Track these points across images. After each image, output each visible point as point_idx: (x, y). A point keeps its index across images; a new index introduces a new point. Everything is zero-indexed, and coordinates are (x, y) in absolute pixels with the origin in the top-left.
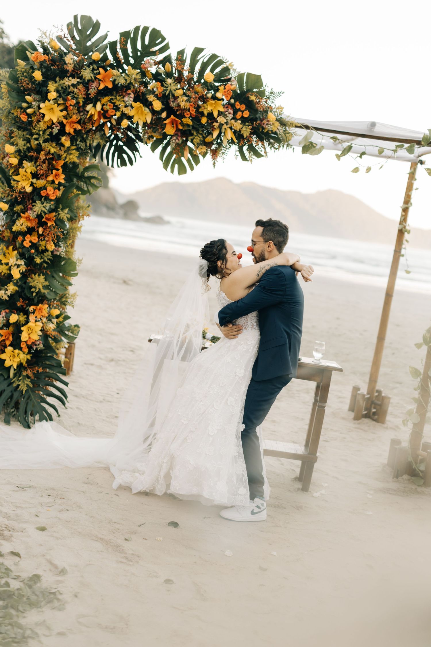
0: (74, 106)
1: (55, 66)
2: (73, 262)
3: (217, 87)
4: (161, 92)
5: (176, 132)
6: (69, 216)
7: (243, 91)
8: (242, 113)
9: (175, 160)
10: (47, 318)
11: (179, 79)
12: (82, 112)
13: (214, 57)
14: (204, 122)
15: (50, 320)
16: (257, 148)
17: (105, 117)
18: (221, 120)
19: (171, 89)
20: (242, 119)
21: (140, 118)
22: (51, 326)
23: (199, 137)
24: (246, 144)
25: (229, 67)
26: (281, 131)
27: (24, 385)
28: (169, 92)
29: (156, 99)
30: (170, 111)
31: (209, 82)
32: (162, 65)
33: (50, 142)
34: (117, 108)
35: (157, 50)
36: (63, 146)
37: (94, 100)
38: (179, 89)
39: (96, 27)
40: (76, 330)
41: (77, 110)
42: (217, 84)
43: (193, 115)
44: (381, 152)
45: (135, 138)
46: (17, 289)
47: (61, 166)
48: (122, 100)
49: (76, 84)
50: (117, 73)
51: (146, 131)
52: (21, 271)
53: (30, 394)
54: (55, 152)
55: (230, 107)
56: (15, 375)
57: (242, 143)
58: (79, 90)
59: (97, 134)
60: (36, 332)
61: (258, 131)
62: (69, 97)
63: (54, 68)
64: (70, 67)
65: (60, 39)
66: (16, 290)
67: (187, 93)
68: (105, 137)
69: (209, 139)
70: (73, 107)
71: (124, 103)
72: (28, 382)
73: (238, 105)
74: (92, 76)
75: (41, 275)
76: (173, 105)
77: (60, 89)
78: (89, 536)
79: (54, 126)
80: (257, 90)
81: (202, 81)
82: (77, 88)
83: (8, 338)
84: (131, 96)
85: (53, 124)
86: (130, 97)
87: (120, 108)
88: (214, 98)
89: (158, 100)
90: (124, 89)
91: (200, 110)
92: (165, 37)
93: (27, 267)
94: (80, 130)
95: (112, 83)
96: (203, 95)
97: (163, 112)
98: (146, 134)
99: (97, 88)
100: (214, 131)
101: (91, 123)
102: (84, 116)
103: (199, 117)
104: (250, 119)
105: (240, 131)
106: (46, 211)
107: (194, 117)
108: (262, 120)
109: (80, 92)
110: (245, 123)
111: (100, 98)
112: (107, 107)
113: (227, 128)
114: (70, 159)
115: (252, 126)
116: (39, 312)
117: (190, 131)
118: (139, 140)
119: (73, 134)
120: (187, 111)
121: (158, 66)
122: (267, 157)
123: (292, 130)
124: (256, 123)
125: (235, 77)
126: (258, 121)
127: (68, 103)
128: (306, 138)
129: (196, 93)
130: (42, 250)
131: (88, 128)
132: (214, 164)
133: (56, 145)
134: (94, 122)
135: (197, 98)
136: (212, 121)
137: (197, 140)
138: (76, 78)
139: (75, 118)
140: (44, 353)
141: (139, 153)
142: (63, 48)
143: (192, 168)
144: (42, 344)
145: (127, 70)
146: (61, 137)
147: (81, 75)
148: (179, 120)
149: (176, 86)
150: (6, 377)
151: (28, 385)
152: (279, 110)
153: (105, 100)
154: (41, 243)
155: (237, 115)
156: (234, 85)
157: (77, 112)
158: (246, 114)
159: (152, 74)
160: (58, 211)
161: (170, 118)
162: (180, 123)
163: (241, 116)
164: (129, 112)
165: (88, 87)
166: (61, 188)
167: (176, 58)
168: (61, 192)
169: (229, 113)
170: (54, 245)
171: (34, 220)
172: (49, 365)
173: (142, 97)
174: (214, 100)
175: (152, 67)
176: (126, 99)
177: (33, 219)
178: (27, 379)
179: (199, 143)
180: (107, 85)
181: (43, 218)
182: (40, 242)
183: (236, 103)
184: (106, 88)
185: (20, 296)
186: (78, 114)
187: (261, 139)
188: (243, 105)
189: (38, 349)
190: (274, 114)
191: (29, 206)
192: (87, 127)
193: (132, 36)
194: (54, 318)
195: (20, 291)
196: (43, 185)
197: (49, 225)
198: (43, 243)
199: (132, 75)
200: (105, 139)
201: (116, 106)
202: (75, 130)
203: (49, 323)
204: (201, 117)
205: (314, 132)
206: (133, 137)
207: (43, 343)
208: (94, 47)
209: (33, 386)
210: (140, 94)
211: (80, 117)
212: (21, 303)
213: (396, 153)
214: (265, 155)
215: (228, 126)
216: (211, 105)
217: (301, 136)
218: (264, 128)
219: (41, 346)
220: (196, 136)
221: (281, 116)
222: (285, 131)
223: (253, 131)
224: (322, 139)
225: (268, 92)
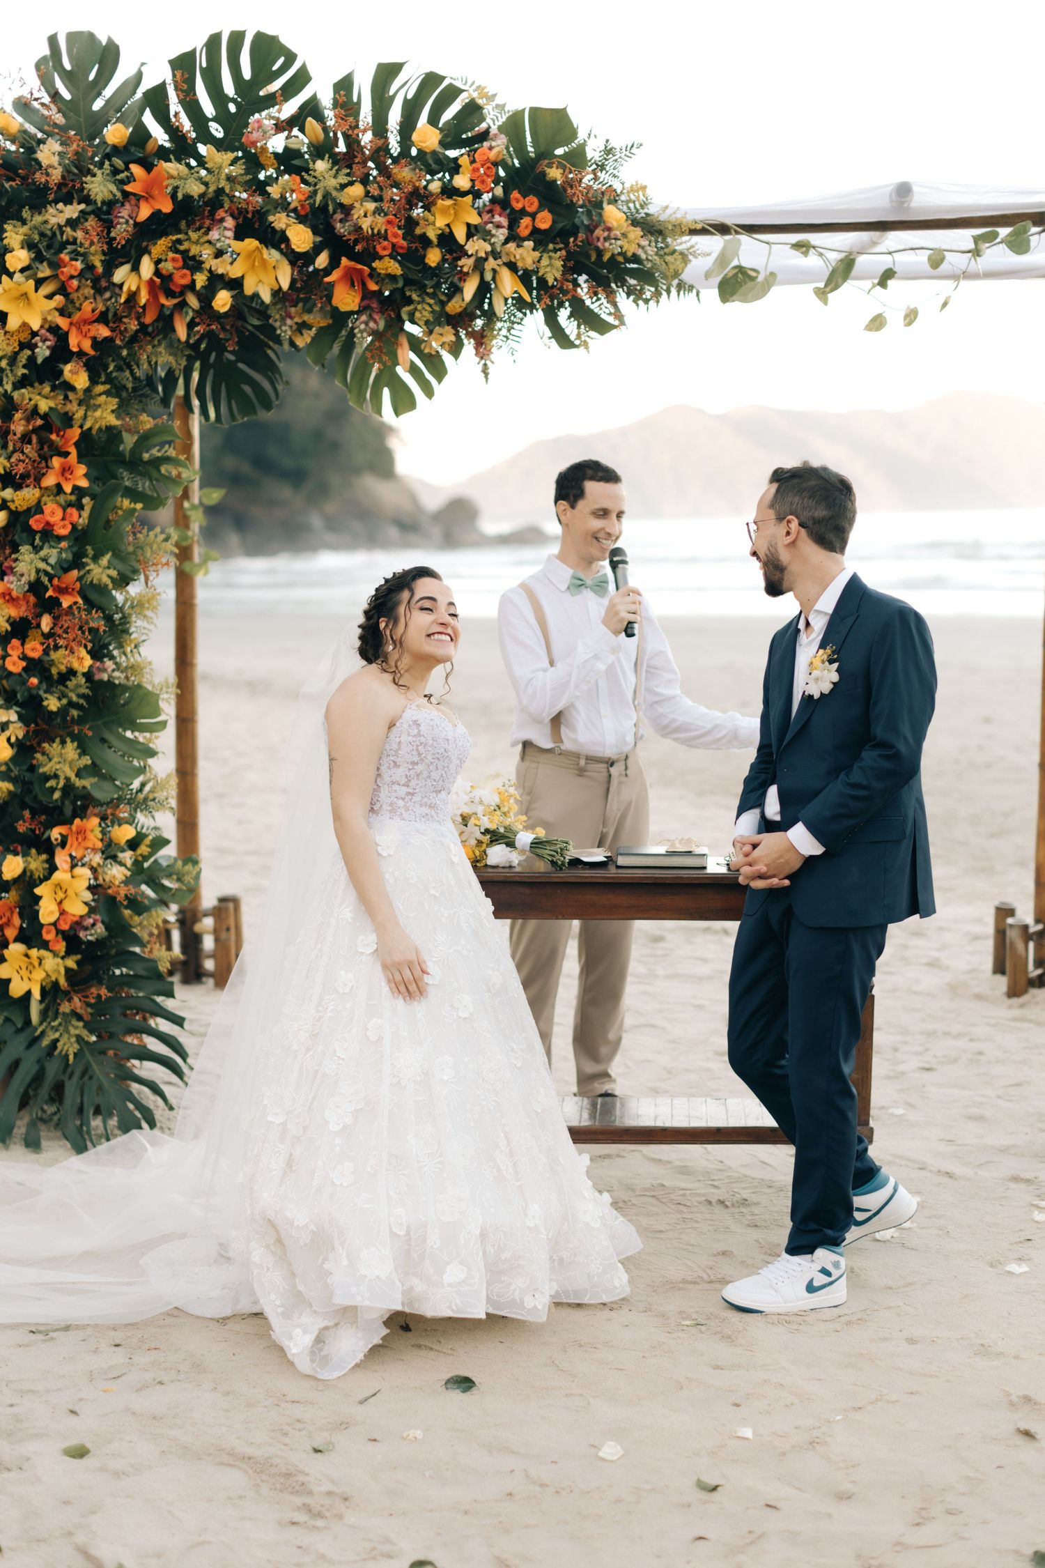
0: (81, 275)
1: (14, 180)
2: (149, 693)
3: (456, 159)
4: (305, 200)
5: (366, 302)
6: (114, 573)
7: (527, 160)
9: (378, 375)
10: (103, 852)
11: (349, 159)
12: (106, 289)
13: (431, 80)
14: (434, 262)
15: (114, 858)
16: (594, 307)
17: (170, 294)
18: (476, 248)
19: (326, 188)
20: (537, 236)
21: (260, 281)
22: (116, 873)
23: (428, 304)
24: (561, 302)
25: (480, 102)
26: (651, 251)
27: (69, 1039)
28: (324, 196)
29: (295, 221)
30: (337, 246)
31: (429, 151)
32: (298, 127)
33: (36, 384)
34: (194, 264)
35: (279, 91)
36: (73, 388)
37: (133, 252)
38: (351, 183)
39: (108, 56)
40: (188, 873)
41: (93, 288)
42: (452, 154)
43: (402, 248)
44: (937, 260)
45: (262, 337)
46: (11, 787)
47: (76, 444)
48: (206, 238)
49: (78, 218)
50: (180, 169)
52: (13, 739)
53: (88, 1063)
54: (51, 408)
55: (498, 208)
56: (44, 1014)
57: (545, 300)
58: (87, 232)
59: (156, 342)
60: (76, 894)
61: (588, 262)
62: (65, 256)
63: (11, 186)
64: (53, 176)
65: (23, 106)
66: (10, 792)
67: (374, 191)
68: (181, 347)
69: (454, 306)
70: (80, 282)
71: (210, 246)
72: (78, 1029)
74: (113, 188)
75: (68, 740)
76: (342, 231)
77: (37, 237)
78: (210, 1455)
79: (37, 338)
80: (564, 148)
81: (414, 152)
82: (81, 229)
83: (9, 920)
84: (225, 224)
85: (34, 334)
86: (225, 228)
87: (203, 262)
88: (450, 191)
89: (300, 223)
90: (205, 211)
91: (418, 231)
92: (294, 50)
93: (27, 724)
94: (109, 340)
95: (171, 198)
97: (318, 254)
98: (289, 322)
99: (134, 221)
100: (465, 281)
101: (133, 315)
102: (113, 300)
103: (417, 250)
104: (556, 231)
105: (537, 270)
106: (49, 569)
107: (403, 254)
108: (590, 230)
109: (88, 237)
110: (546, 245)
111: (147, 246)
112: (167, 267)
113: (497, 268)
114: (96, 421)
115: (567, 251)
116: (77, 839)
117: (402, 291)
118: (272, 340)
119: (92, 353)
120: (381, 240)
121: (290, 132)
122: (622, 327)
123: (681, 244)
124: (575, 239)
125: (498, 124)
126: (580, 234)
127: (62, 272)
128: (722, 260)
129: (398, 186)
130: (59, 673)
131: (129, 330)
132: (485, 371)
133: (52, 390)
134: (141, 310)
135: (405, 200)
136: (454, 255)
137: (426, 312)
138: (75, 204)
139: (90, 308)
140: (111, 947)
141: (281, 373)
142: (32, 129)
143: (429, 391)
144: (103, 922)
145: (207, 157)
146: (61, 366)
147: (85, 192)
148: (366, 268)
149: (340, 177)
150: (19, 1025)
151: (79, 1039)
152: (637, 194)
153: (161, 246)
154: (54, 655)
155: (518, 227)
156: (498, 146)
157: (92, 291)
158: (545, 221)
159: (276, 155)
160: (84, 563)
161: (341, 266)
162: (371, 276)
163: (530, 228)
164: (229, 268)
165: (112, 222)
166: (86, 500)
167: (331, 102)
168: (86, 514)
169: (499, 226)
170: (88, 657)
171: (24, 596)
173: (257, 222)
174: (450, 197)
175: (271, 138)
176: (214, 235)
177: (21, 596)
178: (74, 1022)
179: (432, 319)
180: (158, 207)
181: (47, 590)
182: (52, 653)
183: (512, 196)
184: (156, 215)
185: (24, 806)
186: (98, 298)
187: (601, 281)
188: (532, 196)
189: (93, 939)
190: (622, 207)
191: (6, 564)
192: (125, 329)
193: (204, 65)
194: (123, 851)
195: (19, 790)
196: (33, 502)
197: (65, 604)
198: (58, 656)
199: (220, 168)
200: (183, 353)
201: (192, 259)
203: (110, 865)
204: (424, 249)
205: (743, 237)
207: (106, 920)
208: (112, 112)
209: (98, 1037)
210: (250, 216)
211: (104, 306)
212: (27, 824)
213: (978, 258)
214: (617, 323)
215: (499, 262)
216: (445, 211)
217: (709, 255)
218: (602, 251)
219: (99, 931)
220: (419, 303)
221: (646, 211)
222: (662, 248)
223: (571, 264)
224: (770, 253)
225: (598, 150)
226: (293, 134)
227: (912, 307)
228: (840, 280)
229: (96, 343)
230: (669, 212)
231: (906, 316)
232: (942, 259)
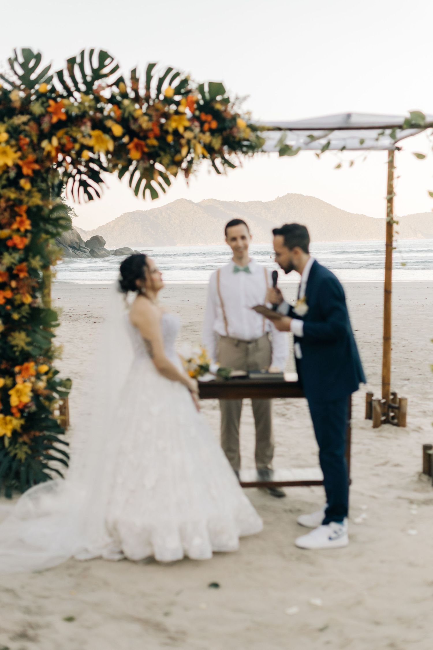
0: (28, 144)
2: (53, 312)
3: (178, 100)
4: (119, 116)
5: (142, 156)
6: (41, 264)
7: (206, 102)
8: (210, 124)
9: (145, 185)
10: (35, 377)
11: (136, 100)
12: (38, 150)
13: (170, 70)
14: (170, 140)
15: (40, 378)
16: (230, 159)
17: (63, 152)
18: (188, 135)
19: (129, 110)
20: (210, 131)
21: (100, 147)
22: (42, 385)
23: (167, 156)
24: (218, 156)
25: (188, 78)
26: (253, 137)
27: (22, 453)
28: (128, 114)
29: (115, 124)
30: (132, 134)
31: (168, 97)
32: (116, 87)
33: (9, 188)
34: (75, 140)
35: (108, 72)
36: (23, 189)
37: (48, 135)
38: (138, 109)
39: (38, 57)
40: (68, 384)
41: (32, 149)
42: (177, 98)
43: (158, 135)
44: (362, 142)
45: (98, 169)
47: (25, 212)
48: (79, 130)
49: (27, 121)
50: (68, 102)
51: (109, 161)
53: (30, 462)
54: (15, 197)
55: (195, 120)
56: (10, 443)
57: (213, 155)
58: (31, 127)
60: (26, 393)
61: (229, 141)
62: (22, 136)
64: (17, 104)
67: (147, 113)
69: (178, 158)
70: (28, 147)
71: (81, 133)
72: (25, 448)
73: (204, 117)
74: (43, 109)
75: (22, 331)
76: (134, 128)
77: (10, 129)
79: (10, 169)
80: (220, 97)
81: (162, 97)
82: (28, 126)
84: (87, 124)
85: (8, 168)
86: (87, 126)
87: (78, 139)
88: (177, 113)
89: (117, 124)
90: (78, 119)
91: (165, 129)
93: (5, 325)
94: (39, 170)
95: (65, 114)
96: (164, 111)
97: (124, 136)
98: (110, 163)
99: (50, 123)
100: (182, 148)
101: (49, 160)
102: (41, 154)
103: (164, 136)
104: (218, 129)
105: (210, 144)
106: (16, 262)
107: (159, 137)
108: (231, 128)
109: (32, 129)
110: (214, 134)
111: (55, 132)
112: (64, 141)
113: (195, 143)
114: (33, 203)
115: (222, 137)
116: (25, 371)
117: (157, 152)
118: (104, 171)
119: (32, 175)
120: (150, 132)
121: (112, 88)
124: (226, 132)
125: (195, 87)
126: (227, 130)
127: (20, 143)
128: (281, 141)
129: (157, 111)
130: (18, 304)
132: (187, 183)
133: (15, 190)
135: (159, 116)
136: (178, 138)
137: (167, 159)
138: (25, 115)
139: (31, 157)
140: (38, 415)
141: (104, 183)
144: (34, 405)
145: (79, 98)
146: (19, 180)
147: (30, 111)
148: (144, 142)
149: (134, 106)
151: (26, 453)
152: (248, 115)
153: (61, 133)
155: (204, 127)
156: (196, 96)
158: (214, 125)
159: (107, 98)
160: (29, 260)
161: (134, 141)
162: (145, 146)
163: (209, 127)
164: (88, 142)
165: (40, 123)
166: (29, 235)
167: (129, 78)
168: (29, 239)
169: (196, 126)
170: (30, 297)
171: (4, 274)
172: (45, 426)
173: (100, 123)
174: (177, 115)
175: (105, 91)
176: (83, 128)
178: (24, 446)
179: (169, 163)
180: (60, 117)
181: (14, 270)
182: (15, 296)
183: (202, 115)
184: (60, 121)
185: (3, 358)
186: (34, 153)
187: (233, 149)
188: (209, 115)
189: (31, 412)
190: (243, 120)
192: (45, 166)
193: (78, 61)
194: (43, 376)
196: (8, 235)
197: (21, 276)
198: (18, 297)
199: (85, 102)
201: (74, 138)
203: (39, 382)
204: (167, 135)
205: (289, 133)
206: (96, 168)
207: (36, 404)
208: (39, 79)
209: (32, 452)
210: (97, 121)
211: (37, 156)
212: (5, 366)
214: (239, 165)
215: (197, 141)
216: (175, 121)
217: (274, 139)
218: (235, 137)
219: (33, 408)
220: (163, 156)
221: (251, 122)
222: (257, 136)
223: (223, 142)
224: (298, 139)
225: (233, 98)
227: (352, 160)
228: (325, 149)
229: (34, 171)
230: (259, 122)
231: (350, 163)
232: (364, 141)
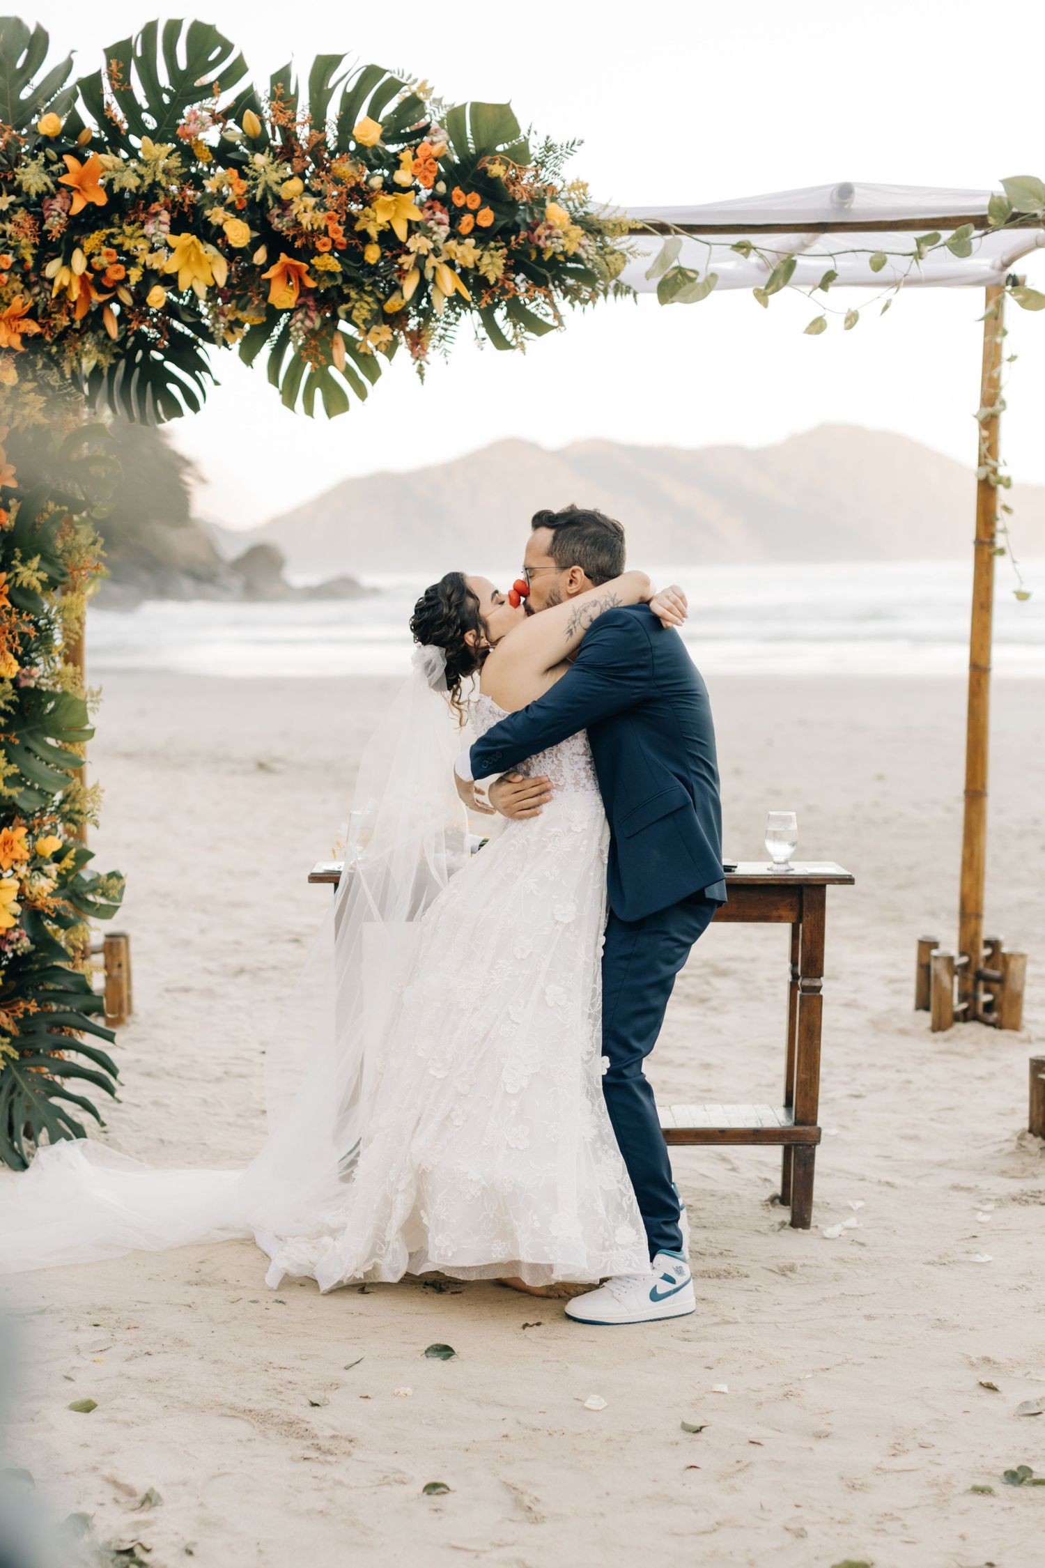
0: (11, 270)
2: (77, 701)
3: (396, 155)
4: (243, 195)
5: (302, 300)
6: (43, 576)
7: (467, 157)
8: (475, 217)
9: (311, 376)
10: (28, 865)
11: (287, 152)
12: (35, 284)
13: (372, 73)
14: (373, 259)
15: (40, 869)
16: (531, 307)
17: (101, 289)
18: (419, 245)
19: (266, 182)
20: (477, 233)
21: (195, 277)
22: (44, 885)
23: (366, 302)
24: (500, 301)
25: (421, 95)
26: (592, 251)
28: (264, 190)
29: (232, 215)
30: (276, 243)
31: (369, 145)
32: (234, 120)
34: (128, 259)
35: (214, 82)
37: (63, 247)
38: (291, 178)
39: (39, 43)
40: (113, 887)
41: (22, 282)
42: (392, 148)
43: (341, 244)
44: (878, 262)
45: (192, 335)
47: (4, 444)
48: (140, 232)
49: (7, 210)
50: (113, 161)
51: (218, 311)
53: (15, 1079)
55: (438, 205)
57: (485, 299)
58: (18, 225)
59: (85, 339)
60: (4, 906)
61: (527, 261)
67: (313, 186)
68: (110, 344)
69: (393, 305)
70: (10, 276)
71: (145, 241)
72: (4, 1045)
74: (47, 179)
76: (280, 226)
80: (505, 144)
81: (352, 146)
82: (11, 222)
84: (161, 218)
86: (161, 222)
87: (136, 257)
88: (391, 187)
89: (237, 218)
90: (139, 204)
91: (358, 227)
92: (231, 39)
94: (39, 337)
95: (105, 190)
96: (358, 184)
97: (257, 249)
98: (222, 319)
99: (67, 213)
100: (404, 278)
101: (64, 311)
102: (43, 295)
103: (356, 246)
104: (497, 229)
105: (477, 268)
107: (343, 250)
108: (532, 229)
109: (20, 229)
110: (487, 243)
111: (79, 239)
112: (101, 261)
113: (438, 266)
114: (24, 419)
115: (508, 250)
116: (4, 850)
117: (339, 289)
118: (204, 339)
119: (21, 349)
120: (321, 236)
121: (225, 124)
122: (563, 328)
123: (621, 243)
124: (517, 238)
125: (439, 119)
126: (522, 233)
128: (663, 259)
129: (337, 181)
131: (58, 326)
132: (420, 372)
134: (72, 306)
135: (344, 196)
136: (394, 252)
137: (363, 310)
138: (4, 195)
139: (19, 303)
140: (37, 962)
141: (209, 372)
143: (362, 394)
144: (27, 936)
145: (140, 149)
147: (16, 183)
148: (304, 264)
149: (280, 171)
151: (6, 1056)
152: (577, 192)
153: (93, 241)
155: (460, 224)
156: (440, 142)
157: (22, 286)
158: (487, 218)
159: (211, 149)
160: (13, 565)
161: (279, 262)
162: (308, 273)
163: (472, 225)
164: (164, 263)
165: (42, 214)
166: (12, 502)
167: (268, 94)
168: (13, 514)
169: (440, 223)
170: (16, 662)
172: (55, 991)
173: (193, 216)
174: (390, 193)
175: (207, 130)
176: (150, 229)
179: (369, 318)
180: (91, 199)
183: (453, 193)
184: (90, 208)
186: (26, 292)
187: (538, 281)
188: (473, 193)
189: (19, 953)
190: (564, 206)
192: (55, 325)
193: (139, 53)
194: (48, 864)
199: (157, 160)
200: (111, 350)
201: (127, 253)
202: (24, 337)
203: (37, 877)
204: (364, 246)
205: (684, 237)
206: (188, 332)
207: (31, 935)
208: (40, 101)
209: (22, 1055)
210: (186, 210)
211: (33, 300)
213: (920, 261)
214: (556, 323)
215: (442, 259)
216: (386, 207)
217: (648, 255)
218: (543, 250)
219: (25, 945)
220: (356, 301)
221: (585, 209)
222: (601, 248)
223: (511, 262)
224: (710, 253)
225: (538, 147)
226: (227, 126)
227: (853, 309)
228: (781, 282)
230: (608, 211)
231: (847, 319)
232: (884, 262)
